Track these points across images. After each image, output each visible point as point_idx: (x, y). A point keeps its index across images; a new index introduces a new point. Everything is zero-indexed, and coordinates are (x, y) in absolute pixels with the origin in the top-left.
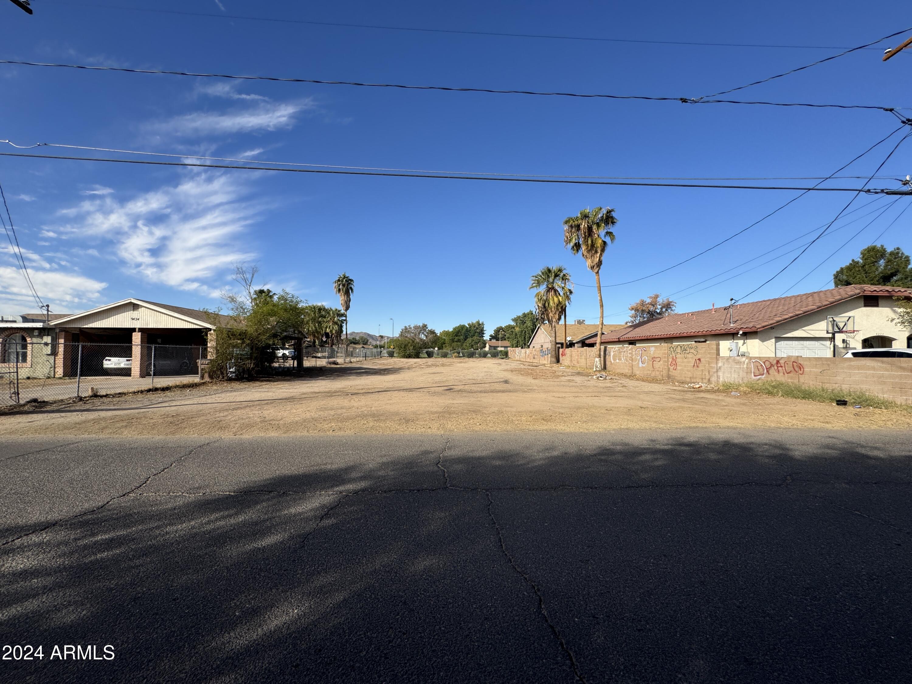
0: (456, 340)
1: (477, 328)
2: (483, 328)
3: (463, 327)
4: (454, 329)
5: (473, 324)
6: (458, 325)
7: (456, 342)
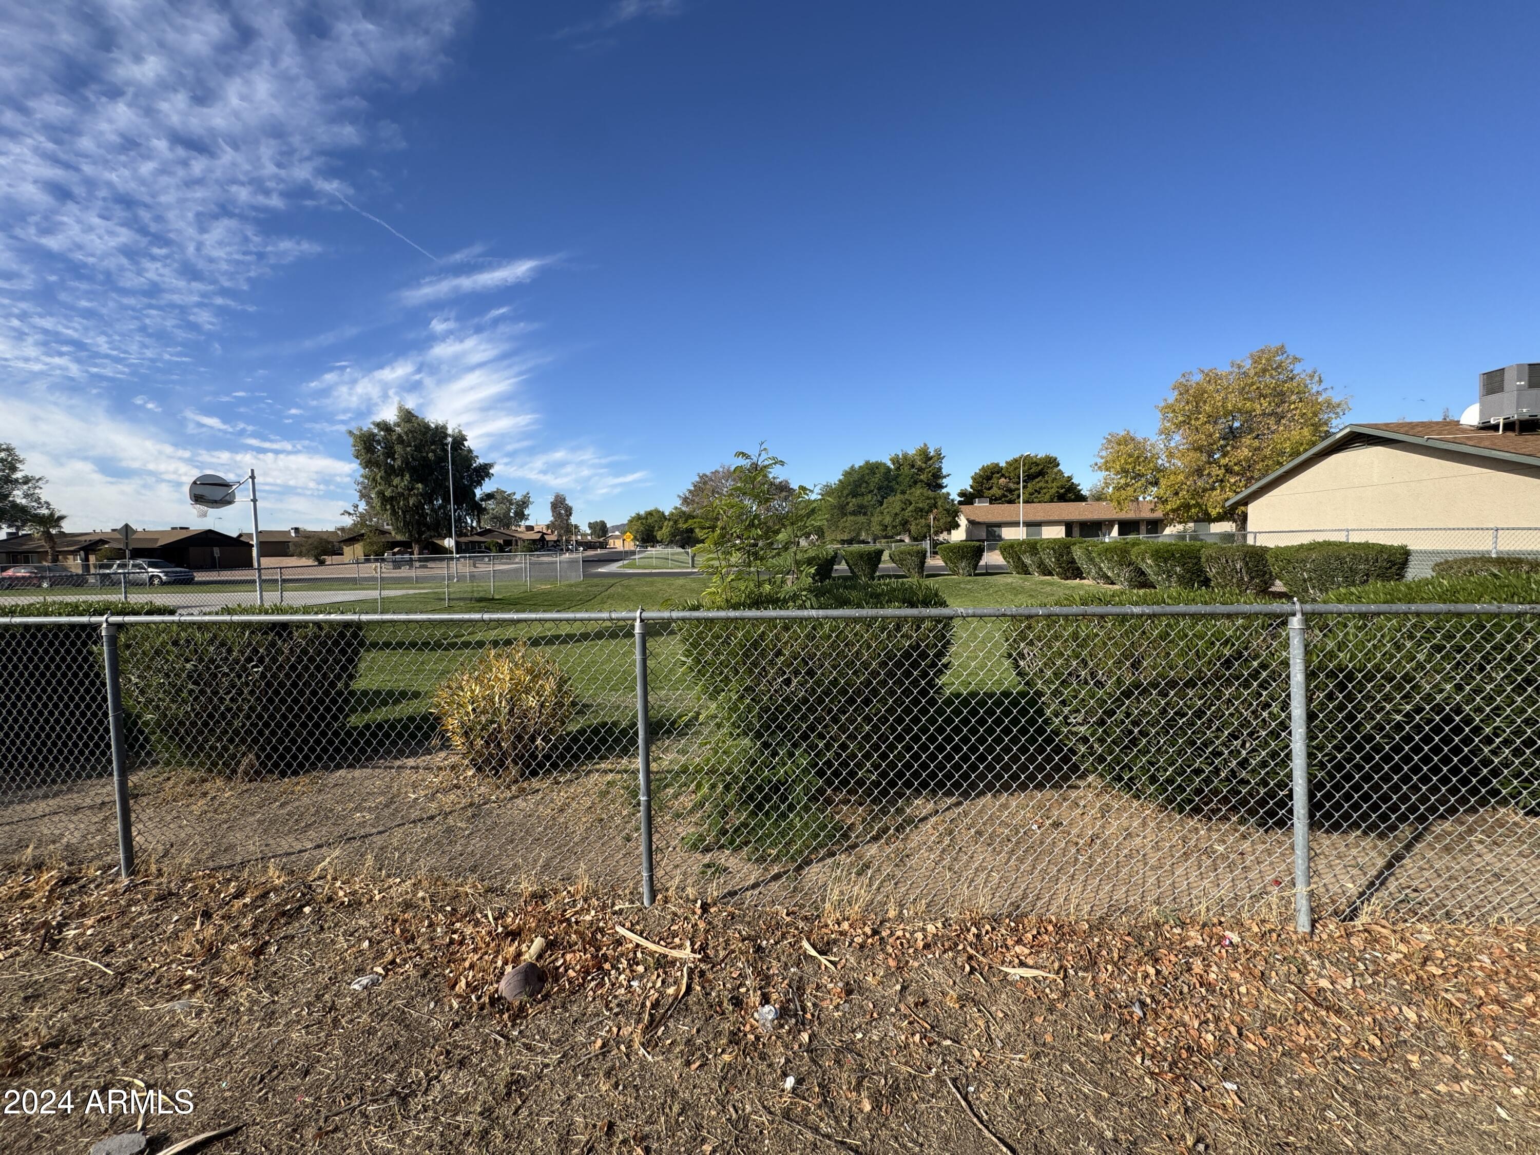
0: (851, 507)
1: (921, 470)
2: (940, 469)
3: (872, 468)
4: (847, 474)
5: (905, 456)
6: (859, 463)
7: (854, 513)
